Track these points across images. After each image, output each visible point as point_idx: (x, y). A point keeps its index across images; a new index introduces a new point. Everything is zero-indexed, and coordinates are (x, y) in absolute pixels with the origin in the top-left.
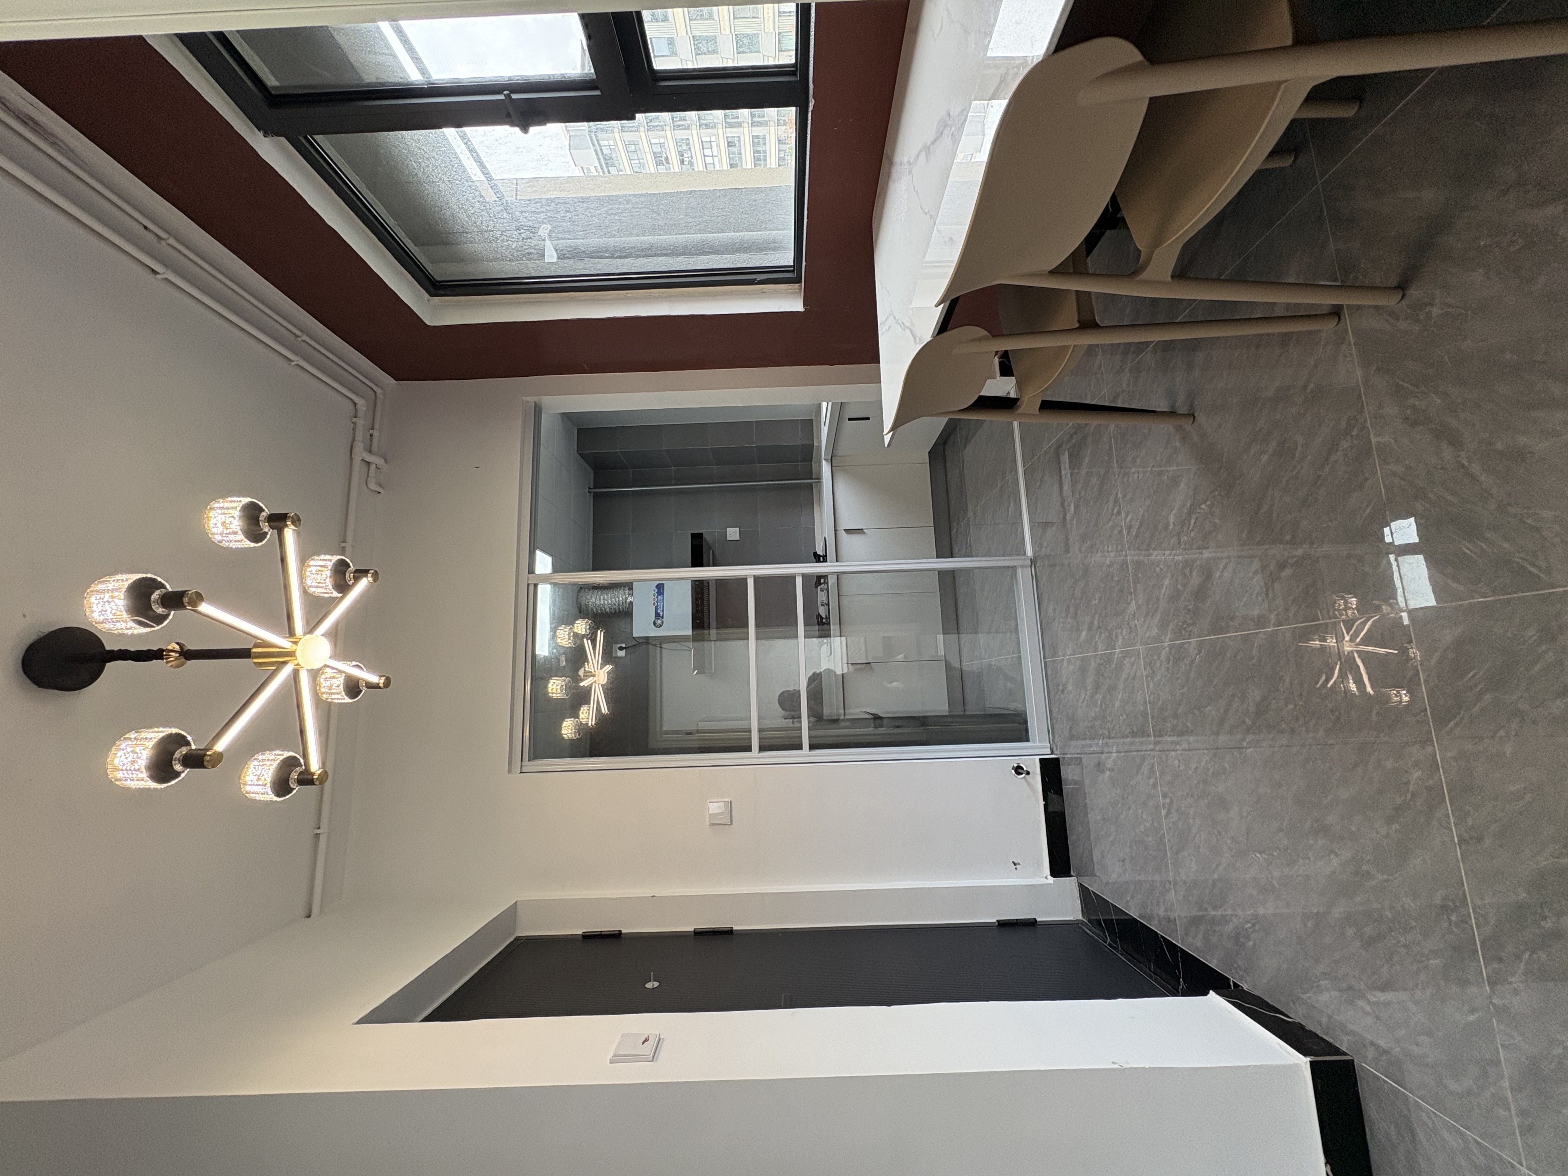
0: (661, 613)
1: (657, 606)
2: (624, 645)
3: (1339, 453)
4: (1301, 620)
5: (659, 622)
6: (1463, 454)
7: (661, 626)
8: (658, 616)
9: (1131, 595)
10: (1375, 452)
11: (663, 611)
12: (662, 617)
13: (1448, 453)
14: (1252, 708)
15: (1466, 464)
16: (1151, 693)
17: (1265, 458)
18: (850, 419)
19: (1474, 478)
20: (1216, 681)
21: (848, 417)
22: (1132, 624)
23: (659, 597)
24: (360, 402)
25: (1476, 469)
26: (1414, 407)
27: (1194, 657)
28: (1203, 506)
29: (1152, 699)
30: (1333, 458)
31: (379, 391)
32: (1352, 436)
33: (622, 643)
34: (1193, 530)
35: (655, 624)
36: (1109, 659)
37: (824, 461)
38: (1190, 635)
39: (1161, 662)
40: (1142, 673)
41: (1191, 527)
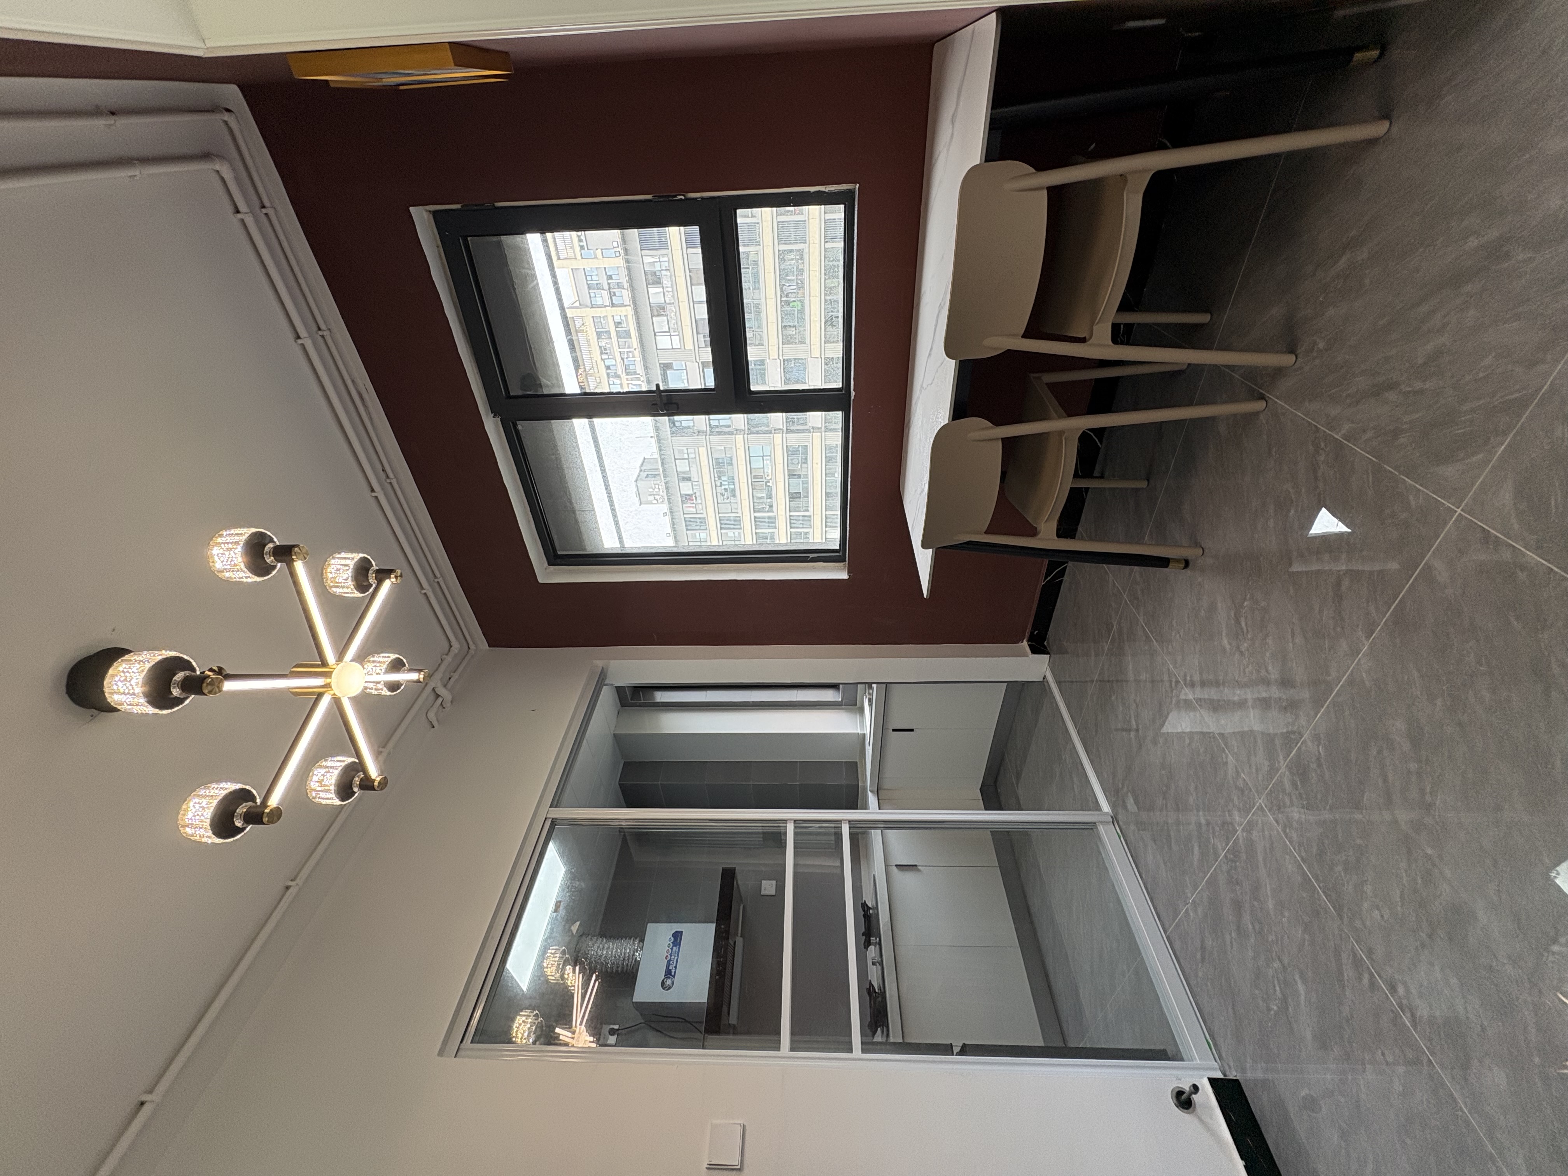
0: (673, 971)
1: (670, 960)
2: (616, 1027)
3: (1322, 467)
4: (1385, 610)
5: (669, 982)
6: (1402, 387)
7: (670, 988)
8: (669, 973)
9: (1224, 751)
10: (1345, 442)
11: (676, 967)
12: (674, 976)
13: (1392, 396)
14: (1407, 746)
15: (1410, 389)
16: (1299, 845)
17: (1271, 523)
18: (894, 730)
19: (1421, 392)
20: (1353, 756)
21: (891, 728)
22: (1240, 783)
23: (674, 948)
24: (456, 645)
25: (1418, 385)
26: (1348, 396)
27: (1317, 753)
28: (1245, 604)
29: (1303, 854)
30: (1320, 474)
31: (472, 647)
32: (1322, 449)
33: (614, 1024)
34: (1248, 631)
35: (663, 983)
36: (1235, 852)
37: (869, 793)
38: (1299, 733)
39: (1290, 795)
40: (1278, 831)
41: (1245, 630)
